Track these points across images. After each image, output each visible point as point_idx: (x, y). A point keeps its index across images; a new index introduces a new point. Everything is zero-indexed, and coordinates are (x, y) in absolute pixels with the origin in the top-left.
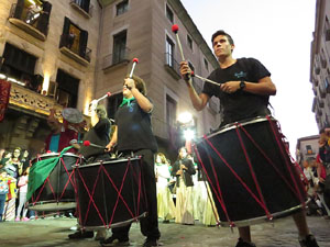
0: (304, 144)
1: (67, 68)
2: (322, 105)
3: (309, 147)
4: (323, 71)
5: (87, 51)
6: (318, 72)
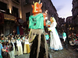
1: (14, 6)
2: (74, 10)
3: (69, 19)
4: (76, 2)
6: (75, 2)
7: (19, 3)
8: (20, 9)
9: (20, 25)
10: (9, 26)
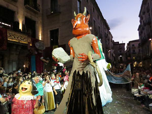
0: (132, 44)
1: (29, 16)
2: (143, 29)
3: (133, 45)
4: (147, 14)
5: (38, 5)
7: (39, 11)
8: (39, 22)
9: (38, 53)
10: (16, 55)
